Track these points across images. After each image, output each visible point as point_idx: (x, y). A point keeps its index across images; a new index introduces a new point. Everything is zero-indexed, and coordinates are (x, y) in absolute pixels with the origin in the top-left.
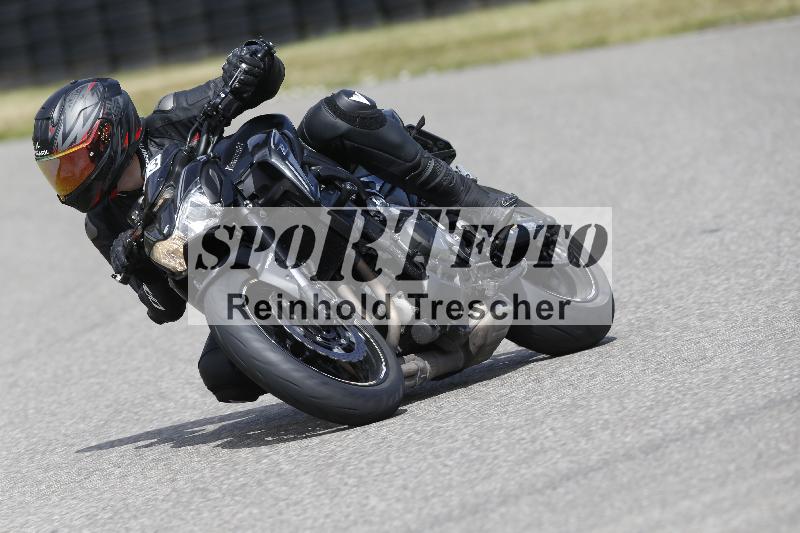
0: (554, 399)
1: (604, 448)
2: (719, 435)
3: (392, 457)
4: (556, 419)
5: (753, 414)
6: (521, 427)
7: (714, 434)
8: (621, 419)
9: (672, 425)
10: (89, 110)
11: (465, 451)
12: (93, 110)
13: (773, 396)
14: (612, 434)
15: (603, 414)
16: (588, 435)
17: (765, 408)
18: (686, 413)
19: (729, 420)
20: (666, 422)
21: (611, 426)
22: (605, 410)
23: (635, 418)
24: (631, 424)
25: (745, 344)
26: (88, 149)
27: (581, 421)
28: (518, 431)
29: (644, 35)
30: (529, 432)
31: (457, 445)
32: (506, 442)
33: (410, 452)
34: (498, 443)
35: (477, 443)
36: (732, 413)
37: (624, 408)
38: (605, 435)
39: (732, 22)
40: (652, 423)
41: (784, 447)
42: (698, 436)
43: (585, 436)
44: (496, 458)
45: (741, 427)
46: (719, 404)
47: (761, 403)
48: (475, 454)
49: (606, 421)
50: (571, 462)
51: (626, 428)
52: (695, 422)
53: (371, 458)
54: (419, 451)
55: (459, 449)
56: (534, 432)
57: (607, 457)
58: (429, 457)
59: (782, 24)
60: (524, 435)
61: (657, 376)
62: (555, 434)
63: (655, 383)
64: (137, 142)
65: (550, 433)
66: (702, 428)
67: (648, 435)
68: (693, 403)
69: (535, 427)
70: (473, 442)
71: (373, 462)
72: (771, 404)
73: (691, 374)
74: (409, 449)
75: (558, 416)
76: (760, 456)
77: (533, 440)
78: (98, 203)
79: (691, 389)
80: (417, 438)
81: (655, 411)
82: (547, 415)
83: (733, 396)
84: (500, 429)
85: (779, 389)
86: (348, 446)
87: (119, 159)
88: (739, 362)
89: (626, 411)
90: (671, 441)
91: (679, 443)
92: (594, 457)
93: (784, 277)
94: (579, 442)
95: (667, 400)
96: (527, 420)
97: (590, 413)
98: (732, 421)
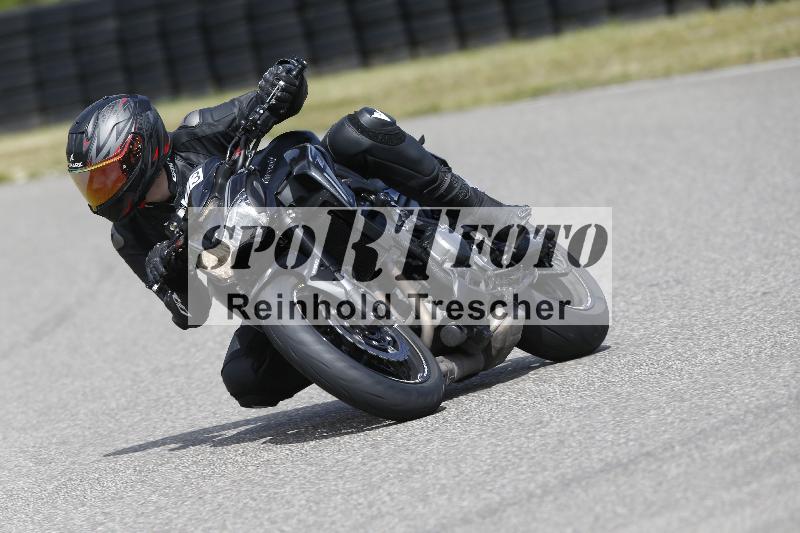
0: (391, 465)
1: (441, 513)
2: (556, 499)
3: (228, 523)
4: (393, 484)
5: (589, 477)
6: (357, 492)
7: (551, 498)
8: (459, 484)
9: (509, 489)
10: (121, 125)
11: (302, 516)
12: (125, 126)
13: (609, 459)
14: (449, 499)
15: (441, 479)
16: (425, 499)
17: (602, 471)
18: (523, 477)
19: (566, 484)
20: (503, 486)
21: (448, 490)
22: (442, 475)
23: (472, 483)
24: (468, 488)
25: (581, 408)
26: (121, 162)
27: (417, 485)
28: (355, 497)
29: (477, 102)
30: (365, 497)
31: (294, 510)
32: (343, 507)
33: (247, 519)
34: (335, 508)
35: (314, 508)
36: (569, 477)
37: (461, 473)
38: (442, 500)
39: (564, 89)
40: (489, 488)
41: (620, 510)
42: (535, 500)
43: (422, 500)
44: (333, 523)
45: (578, 491)
46: (556, 468)
47: (598, 466)
48: (311, 519)
49: (444, 485)
50: (409, 526)
51: (463, 492)
52: (532, 486)
53: (209, 525)
54: (255, 517)
55: (295, 515)
56: (371, 497)
57: (444, 521)
58: (266, 523)
59: (615, 90)
60: (360, 501)
61: (493, 440)
62: (392, 499)
63: (490, 448)
64: (165, 156)
65: (387, 499)
66: (539, 491)
67: (485, 499)
68: (531, 467)
69: (371, 492)
70: (310, 508)
71: (210, 528)
72: (608, 468)
73: (527, 438)
74: (245, 515)
75: (396, 481)
76: (597, 519)
77: (370, 506)
78: (128, 213)
79: (527, 453)
80: (253, 504)
81: (493, 475)
82: (383, 480)
83: (569, 460)
84: (337, 494)
85: (615, 453)
86: (184, 513)
87: (149, 173)
88: (575, 426)
89: (462, 476)
90: (509, 505)
91: (516, 507)
92: (432, 522)
93: (619, 341)
94: (417, 507)
95: (504, 464)
96: (364, 486)
97: (427, 478)
98: (568, 485)
